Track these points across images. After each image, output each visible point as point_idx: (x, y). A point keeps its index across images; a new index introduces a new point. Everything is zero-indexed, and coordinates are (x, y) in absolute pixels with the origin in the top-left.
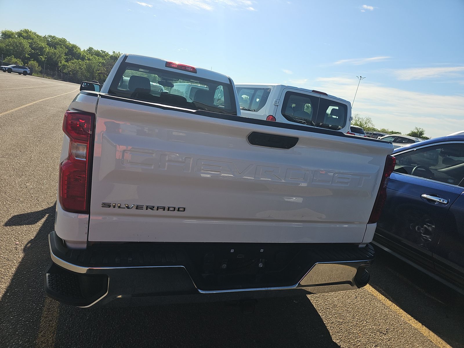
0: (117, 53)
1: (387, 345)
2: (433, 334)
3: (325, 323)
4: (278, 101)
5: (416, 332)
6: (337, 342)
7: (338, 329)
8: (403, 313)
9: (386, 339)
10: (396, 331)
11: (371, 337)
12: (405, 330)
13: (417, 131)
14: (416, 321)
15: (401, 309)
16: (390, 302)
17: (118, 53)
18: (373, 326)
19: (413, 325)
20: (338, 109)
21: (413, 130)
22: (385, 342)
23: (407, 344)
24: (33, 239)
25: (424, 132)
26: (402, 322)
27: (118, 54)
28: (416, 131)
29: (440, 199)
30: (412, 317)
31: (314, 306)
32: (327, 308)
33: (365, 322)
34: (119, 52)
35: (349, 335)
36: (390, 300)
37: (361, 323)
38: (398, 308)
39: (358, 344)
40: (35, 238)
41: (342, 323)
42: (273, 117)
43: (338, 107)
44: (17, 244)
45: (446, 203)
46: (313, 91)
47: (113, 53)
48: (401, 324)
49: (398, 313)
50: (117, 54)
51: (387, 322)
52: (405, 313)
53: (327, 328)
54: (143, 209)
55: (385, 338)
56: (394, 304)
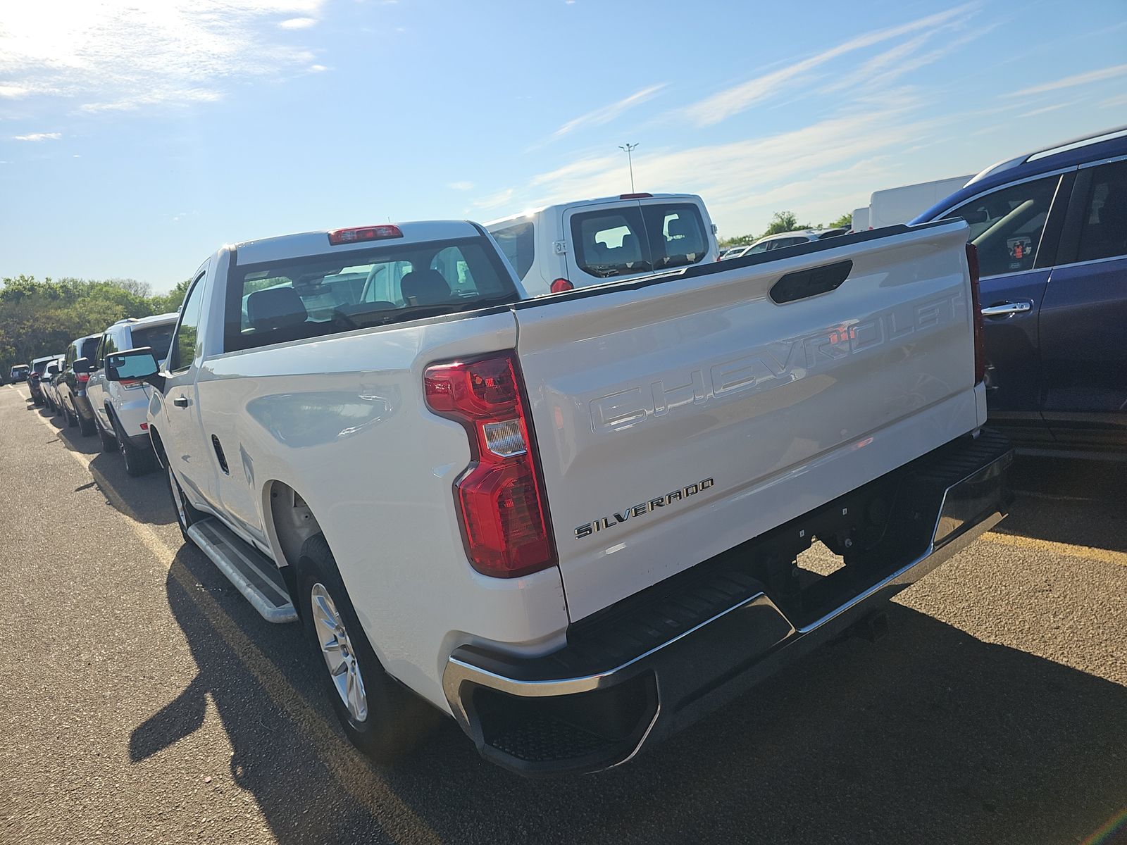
0: (19, 281)
1: (1069, 605)
2: (1119, 554)
3: (944, 621)
4: (561, 243)
5: (1093, 565)
6: (992, 640)
7: (973, 619)
8: (1044, 544)
9: (1059, 597)
10: (1062, 577)
11: (1034, 605)
12: (1073, 569)
13: (780, 220)
14: (1076, 547)
15: (1036, 538)
16: (1009, 536)
17: (18, 278)
18: (1021, 588)
19: (1077, 556)
20: (678, 218)
21: (771, 222)
22: (1061, 602)
23: (1096, 589)
24: (234, 755)
25: (795, 218)
26: (1057, 559)
27: (21, 281)
28: (778, 221)
29: (1014, 305)
30: (1063, 543)
31: (901, 603)
32: (925, 596)
33: (1003, 588)
34: (22, 277)
35: (999, 621)
36: (1007, 534)
37: (999, 592)
38: (1029, 540)
39: (1027, 627)
40: (236, 750)
41: (969, 606)
42: (565, 280)
43: (676, 215)
44: (209, 782)
45: (1028, 308)
46: (623, 197)
47: (5, 283)
48: (1057, 562)
49: (1037, 547)
50: (17, 283)
51: (1036, 570)
52: (1047, 542)
53: (956, 627)
54: (645, 512)
55: (1056, 596)
56: (1018, 537)
